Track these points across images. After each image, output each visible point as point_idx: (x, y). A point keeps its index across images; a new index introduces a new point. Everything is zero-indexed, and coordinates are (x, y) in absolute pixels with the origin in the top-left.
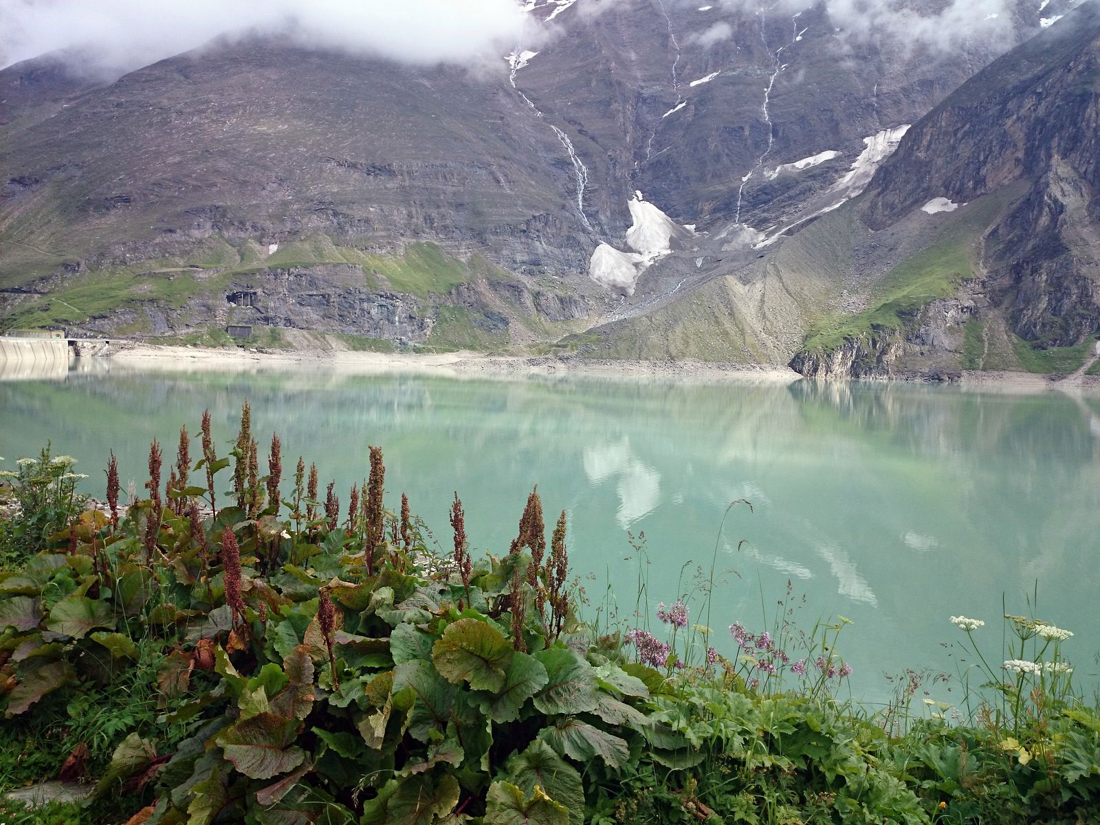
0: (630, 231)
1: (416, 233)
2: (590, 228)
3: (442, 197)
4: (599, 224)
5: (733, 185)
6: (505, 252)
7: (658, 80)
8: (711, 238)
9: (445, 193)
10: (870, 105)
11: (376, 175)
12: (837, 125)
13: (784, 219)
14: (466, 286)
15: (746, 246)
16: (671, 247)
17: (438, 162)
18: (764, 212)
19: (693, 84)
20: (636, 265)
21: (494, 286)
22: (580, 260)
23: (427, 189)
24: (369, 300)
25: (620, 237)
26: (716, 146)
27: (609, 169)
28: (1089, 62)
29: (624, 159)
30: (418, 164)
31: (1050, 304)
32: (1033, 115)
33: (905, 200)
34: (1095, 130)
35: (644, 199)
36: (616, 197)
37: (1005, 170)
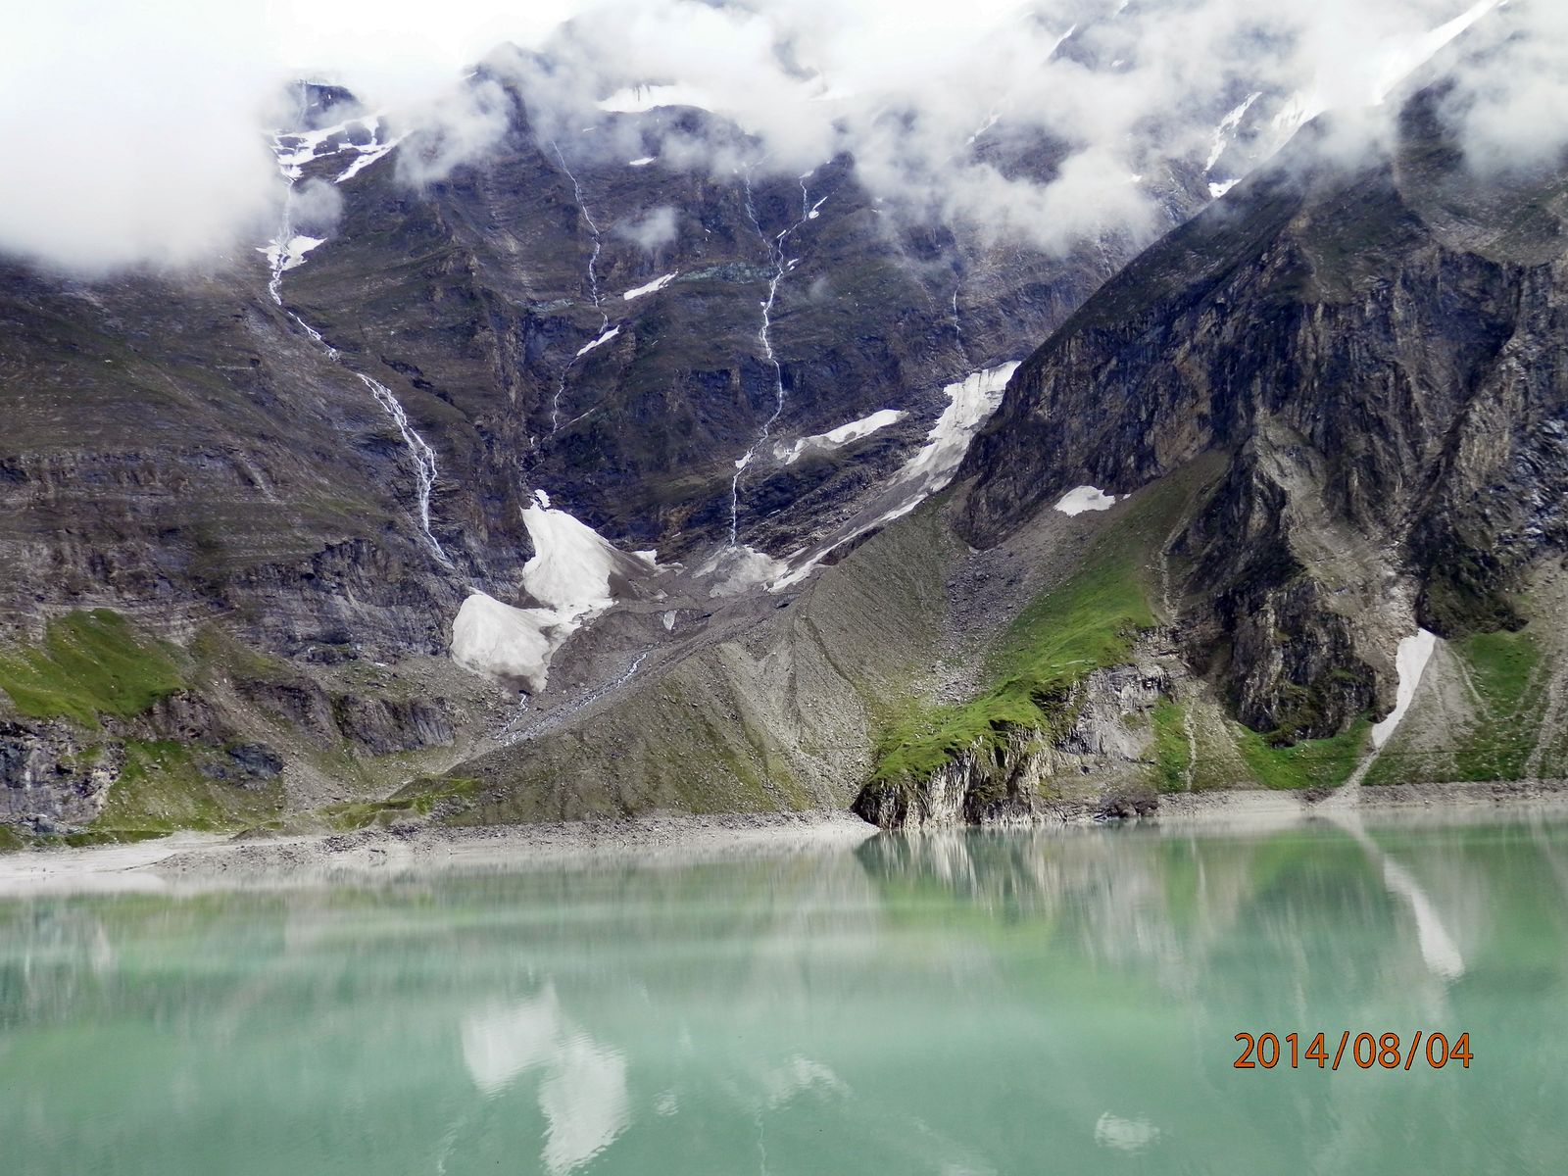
0: (530, 566)
1: (71, 594)
2: (449, 565)
3: (129, 518)
4: (466, 556)
5: (722, 475)
6: (268, 620)
7: (562, 288)
8: (687, 575)
9: (135, 510)
12: (896, 364)
13: (819, 534)
14: (186, 694)
15: (754, 586)
16: (614, 594)
17: (119, 451)
18: (781, 522)
19: (630, 295)
20: (547, 632)
21: (247, 691)
22: (430, 628)
23: (96, 505)
25: (511, 579)
26: (681, 406)
27: (479, 451)
28: (1290, 254)
29: (507, 431)
30: (74, 457)
31: (1286, 662)
32: (1217, 342)
33: (1026, 493)
34: (1317, 364)
35: (556, 504)
36: (498, 504)
37: (1185, 435)
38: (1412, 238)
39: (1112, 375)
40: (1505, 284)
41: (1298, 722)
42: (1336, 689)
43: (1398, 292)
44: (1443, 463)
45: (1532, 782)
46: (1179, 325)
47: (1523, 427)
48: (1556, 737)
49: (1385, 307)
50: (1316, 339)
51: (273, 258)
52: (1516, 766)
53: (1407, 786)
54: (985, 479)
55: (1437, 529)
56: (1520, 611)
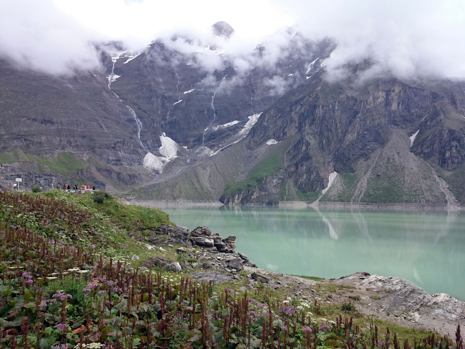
0: (161, 148)
1: (63, 148)
2: (143, 147)
3: (76, 133)
4: (147, 145)
5: (202, 132)
6: (104, 156)
7: (171, 90)
8: (193, 152)
9: (77, 131)
10: (250, 105)
11: (46, 124)
12: (239, 111)
13: (220, 145)
14: (86, 170)
15: (206, 155)
16: (177, 155)
17: (74, 119)
18: (213, 142)
19: (185, 93)
20: (163, 162)
21: (99, 170)
22: (139, 159)
23: (69, 130)
24: (39, 177)
25: (157, 150)
26: (194, 117)
27: (151, 124)
28: (316, 94)
29: (157, 120)
30: (65, 120)
31: (307, 177)
32: (300, 112)
33: (260, 140)
34: (319, 118)
35: (167, 136)
36: (155, 135)
37: (292, 130)
38: (341, 93)
39: (280, 117)
40: (358, 103)
41: (308, 188)
42: (316, 182)
43: (337, 103)
44: (342, 139)
45: (352, 203)
46: (293, 108)
47: (359, 132)
48: (358, 194)
49: (334, 106)
50: (319, 112)
51: (109, 80)
52: (349, 199)
53: (328, 202)
54: (253, 136)
55: (340, 152)
56: (354, 169)
